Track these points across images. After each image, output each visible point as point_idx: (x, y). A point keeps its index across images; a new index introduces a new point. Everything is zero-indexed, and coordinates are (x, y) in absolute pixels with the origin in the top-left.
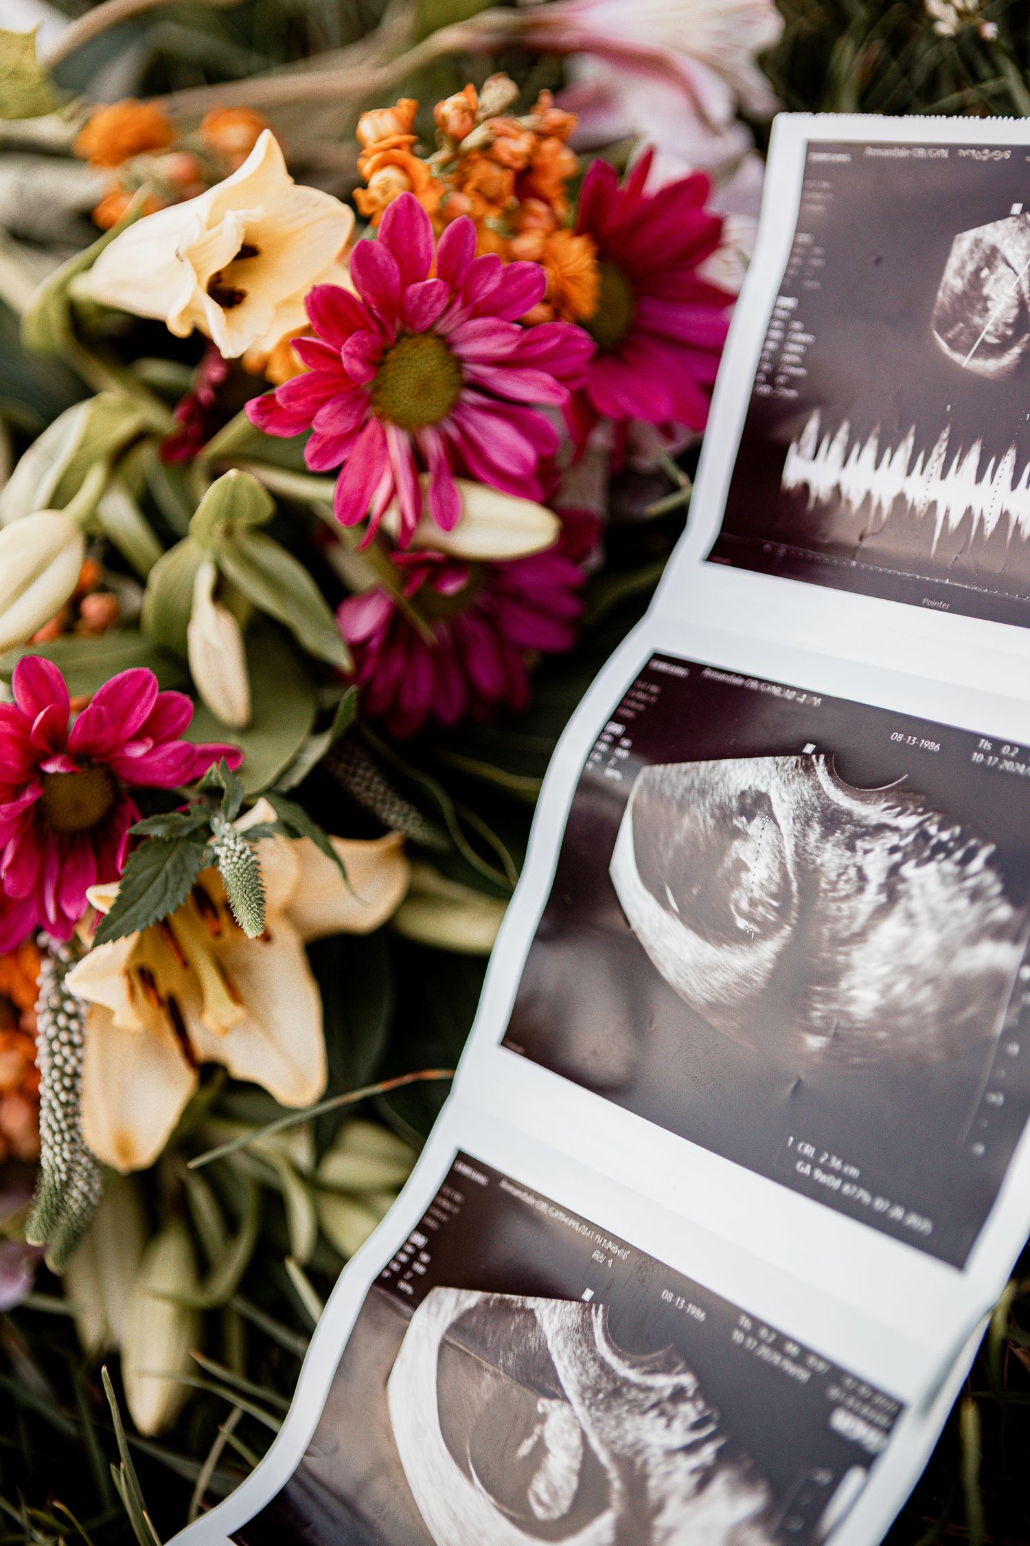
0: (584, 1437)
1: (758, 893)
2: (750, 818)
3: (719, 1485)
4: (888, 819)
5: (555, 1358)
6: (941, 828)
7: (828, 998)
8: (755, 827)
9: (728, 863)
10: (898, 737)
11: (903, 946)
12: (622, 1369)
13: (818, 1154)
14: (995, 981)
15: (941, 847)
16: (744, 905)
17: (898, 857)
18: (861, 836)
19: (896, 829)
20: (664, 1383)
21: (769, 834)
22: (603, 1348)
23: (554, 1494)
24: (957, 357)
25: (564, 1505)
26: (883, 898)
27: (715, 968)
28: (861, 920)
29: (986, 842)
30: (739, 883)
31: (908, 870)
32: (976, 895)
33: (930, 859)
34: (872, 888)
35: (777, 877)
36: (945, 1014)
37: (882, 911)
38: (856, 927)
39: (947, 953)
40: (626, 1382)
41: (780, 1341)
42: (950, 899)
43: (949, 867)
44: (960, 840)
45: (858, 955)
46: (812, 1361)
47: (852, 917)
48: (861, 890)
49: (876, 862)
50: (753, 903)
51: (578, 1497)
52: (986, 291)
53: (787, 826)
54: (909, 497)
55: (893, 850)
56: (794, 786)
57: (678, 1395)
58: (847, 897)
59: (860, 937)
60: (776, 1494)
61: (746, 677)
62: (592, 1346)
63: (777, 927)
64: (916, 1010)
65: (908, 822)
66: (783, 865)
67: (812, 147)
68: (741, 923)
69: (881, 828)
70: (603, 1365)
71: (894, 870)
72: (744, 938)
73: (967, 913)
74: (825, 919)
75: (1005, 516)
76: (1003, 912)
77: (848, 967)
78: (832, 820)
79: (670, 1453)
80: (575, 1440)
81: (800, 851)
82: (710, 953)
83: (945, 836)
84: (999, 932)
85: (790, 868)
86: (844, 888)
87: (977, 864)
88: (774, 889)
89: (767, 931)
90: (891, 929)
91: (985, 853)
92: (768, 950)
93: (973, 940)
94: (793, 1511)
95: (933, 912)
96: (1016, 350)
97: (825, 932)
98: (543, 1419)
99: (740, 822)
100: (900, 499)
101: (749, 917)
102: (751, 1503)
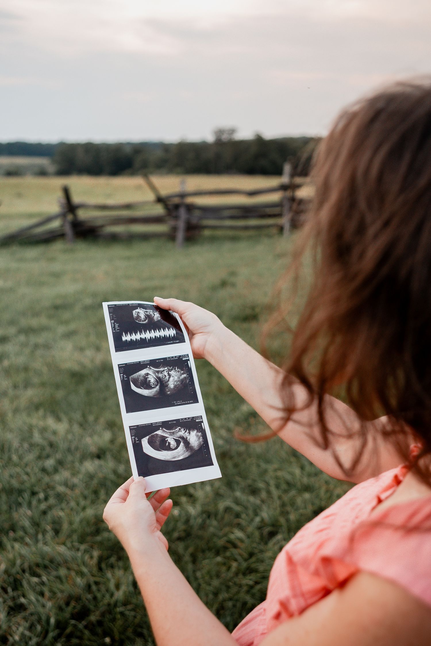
0: (174, 438)
1: (153, 382)
2: (148, 376)
3: (191, 432)
4: (164, 369)
5: (163, 435)
6: (170, 368)
7: (168, 388)
8: (149, 376)
9: (148, 381)
10: (158, 361)
11: (174, 379)
12: (172, 431)
13: (176, 402)
14: (185, 378)
15: (171, 369)
16: (152, 384)
17: (168, 372)
18: (162, 372)
19: (165, 370)
20: (177, 429)
21: (151, 376)
22: (168, 431)
23: (174, 445)
24: (140, 322)
25: (176, 445)
26: (169, 376)
27: (152, 392)
28: (167, 379)
29: (176, 367)
30: (150, 382)
31: (170, 373)
32: (178, 372)
33: (171, 371)
34: (167, 376)
35: (155, 380)
36: (182, 383)
37: (169, 378)
38: (167, 380)
39: (179, 378)
40: (173, 432)
41: (186, 419)
42: (176, 373)
43: (174, 370)
44: (173, 368)
45: (169, 383)
46: (190, 418)
47: (166, 379)
48: (166, 377)
49: (166, 374)
50: (153, 383)
51: (177, 444)
52: (140, 316)
53: (153, 375)
54: (142, 337)
55: (167, 372)
56: (150, 371)
57: (180, 429)
58: (165, 378)
59: (168, 381)
60: (197, 429)
61: (133, 362)
62: (166, 432)
63: (158, 384)
64: (178, 384)
65: (166, 368)
66: (155, 378)
67: (108, 305)
68: (153, 386)
69: (164, 371)
70: (169, 432)
71: (168, 373)
72: (154, 387)
73: (179, 374)
74: (163, 381)
75: (155, 336)
76: (182, 372)
77: (168, 384)
78: (158, 372)
79: (184, 433)
80: (173, 439)
81: (156, 376)
82: (150, 391)
83: (171, 368)
84: (183, 374)
85: (156, 378)
86: (164, 377)
87: (176, 369)
88: (155, 381)
89: (157, 385)
90: (171, 379)
91: (176, 368)
92: (158, 387)
93: (181, 376)
94: (200, 429)
95: (175, 375)
96: (147, 320)
97: (164, 382)
98: (167, 440)
99: (147, 377)
100: (141, 338)
101: (154, 385)
102: (195, 432)
